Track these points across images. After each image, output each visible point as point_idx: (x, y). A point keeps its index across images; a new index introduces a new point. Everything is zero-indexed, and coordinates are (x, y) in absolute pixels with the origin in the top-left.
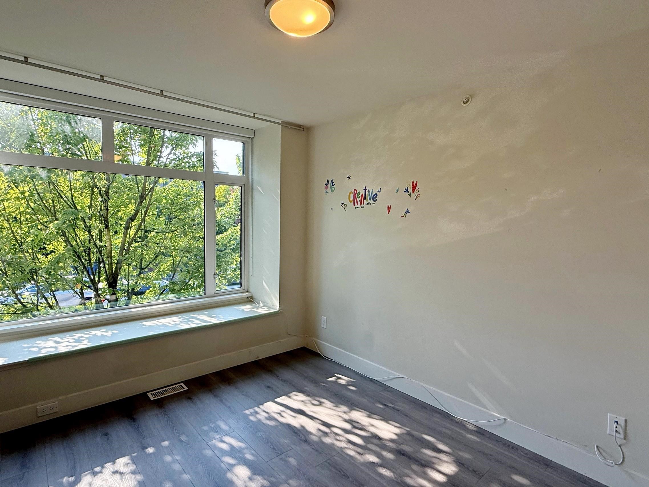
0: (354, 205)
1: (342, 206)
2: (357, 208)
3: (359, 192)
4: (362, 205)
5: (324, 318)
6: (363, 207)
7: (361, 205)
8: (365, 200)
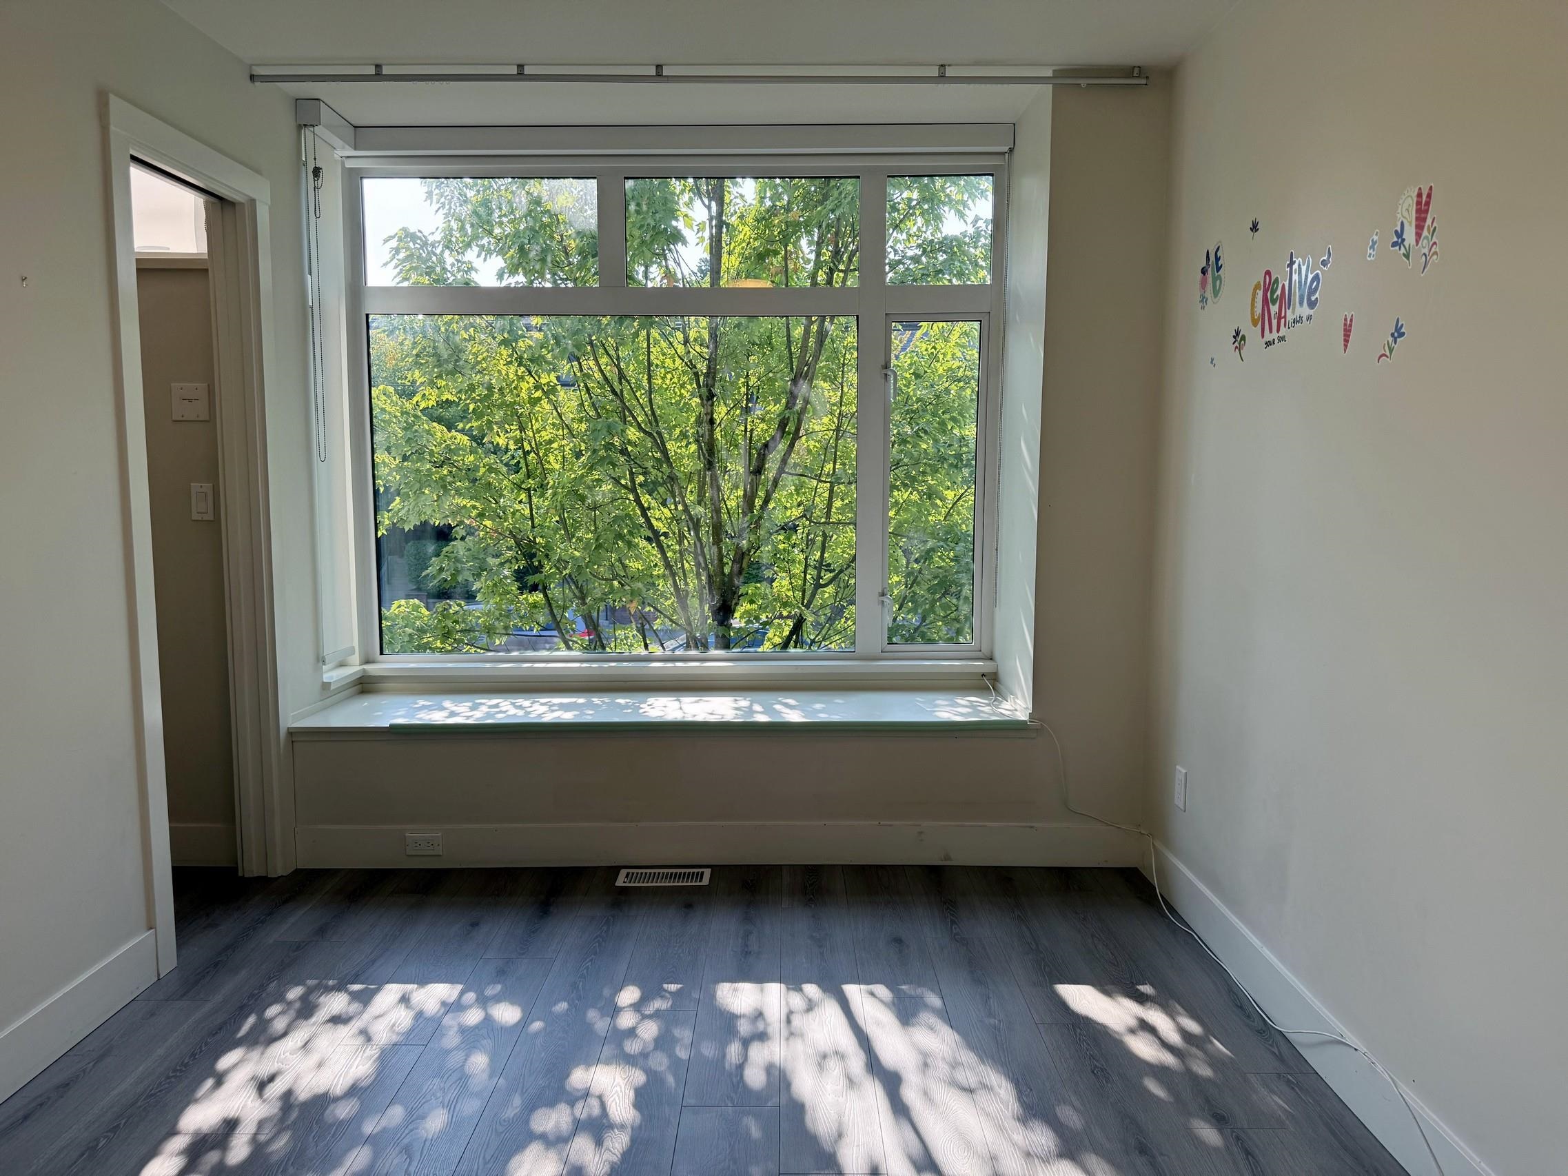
0: (1263, 336)
1: (1236, 344)
2: (1268, 344)
3: (1277, 280)
4: (1283, 331)
5: (1181, 770)
6: (1282, 339)
7: (1278, 331)
8: (1289, 309)
